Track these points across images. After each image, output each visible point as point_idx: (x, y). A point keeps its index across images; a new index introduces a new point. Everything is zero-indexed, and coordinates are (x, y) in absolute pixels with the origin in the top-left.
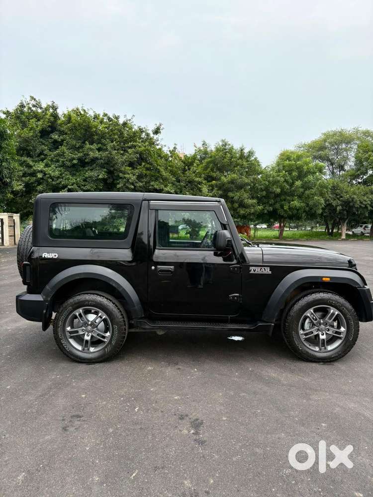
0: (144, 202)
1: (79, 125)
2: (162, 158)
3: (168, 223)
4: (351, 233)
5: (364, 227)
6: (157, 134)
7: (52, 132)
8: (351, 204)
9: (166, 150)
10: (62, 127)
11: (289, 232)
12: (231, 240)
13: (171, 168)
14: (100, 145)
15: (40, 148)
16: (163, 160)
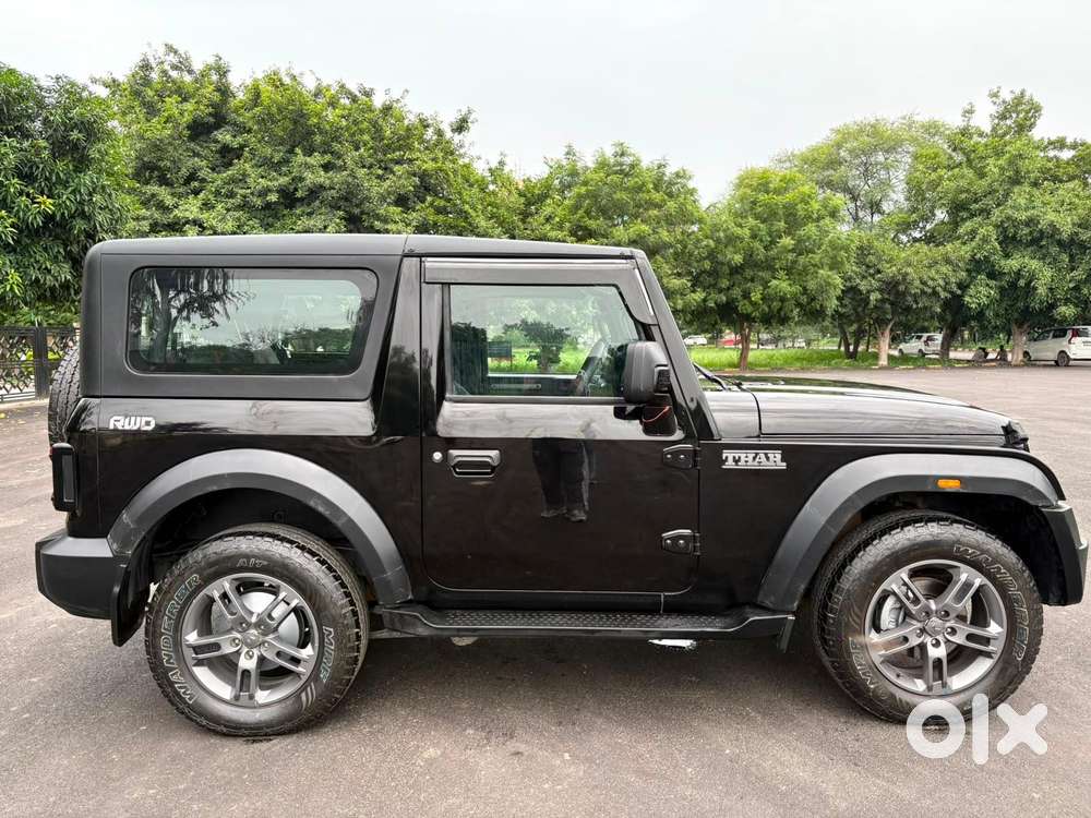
0: (405, 259)
1: (280, 110)
2: (471, 186)
3: (483, 332)
4: (896, 353)
5: (924, 339)
6: (460, 133)
7: (217, 126)
8: (901, 288)
9: (480, 169)
10: (239, 115)
11: (758, 353)
12: (667, 371)
13: (495, 210)
14: (328, 157)
15: (189, 163)
16: (475, 190)
